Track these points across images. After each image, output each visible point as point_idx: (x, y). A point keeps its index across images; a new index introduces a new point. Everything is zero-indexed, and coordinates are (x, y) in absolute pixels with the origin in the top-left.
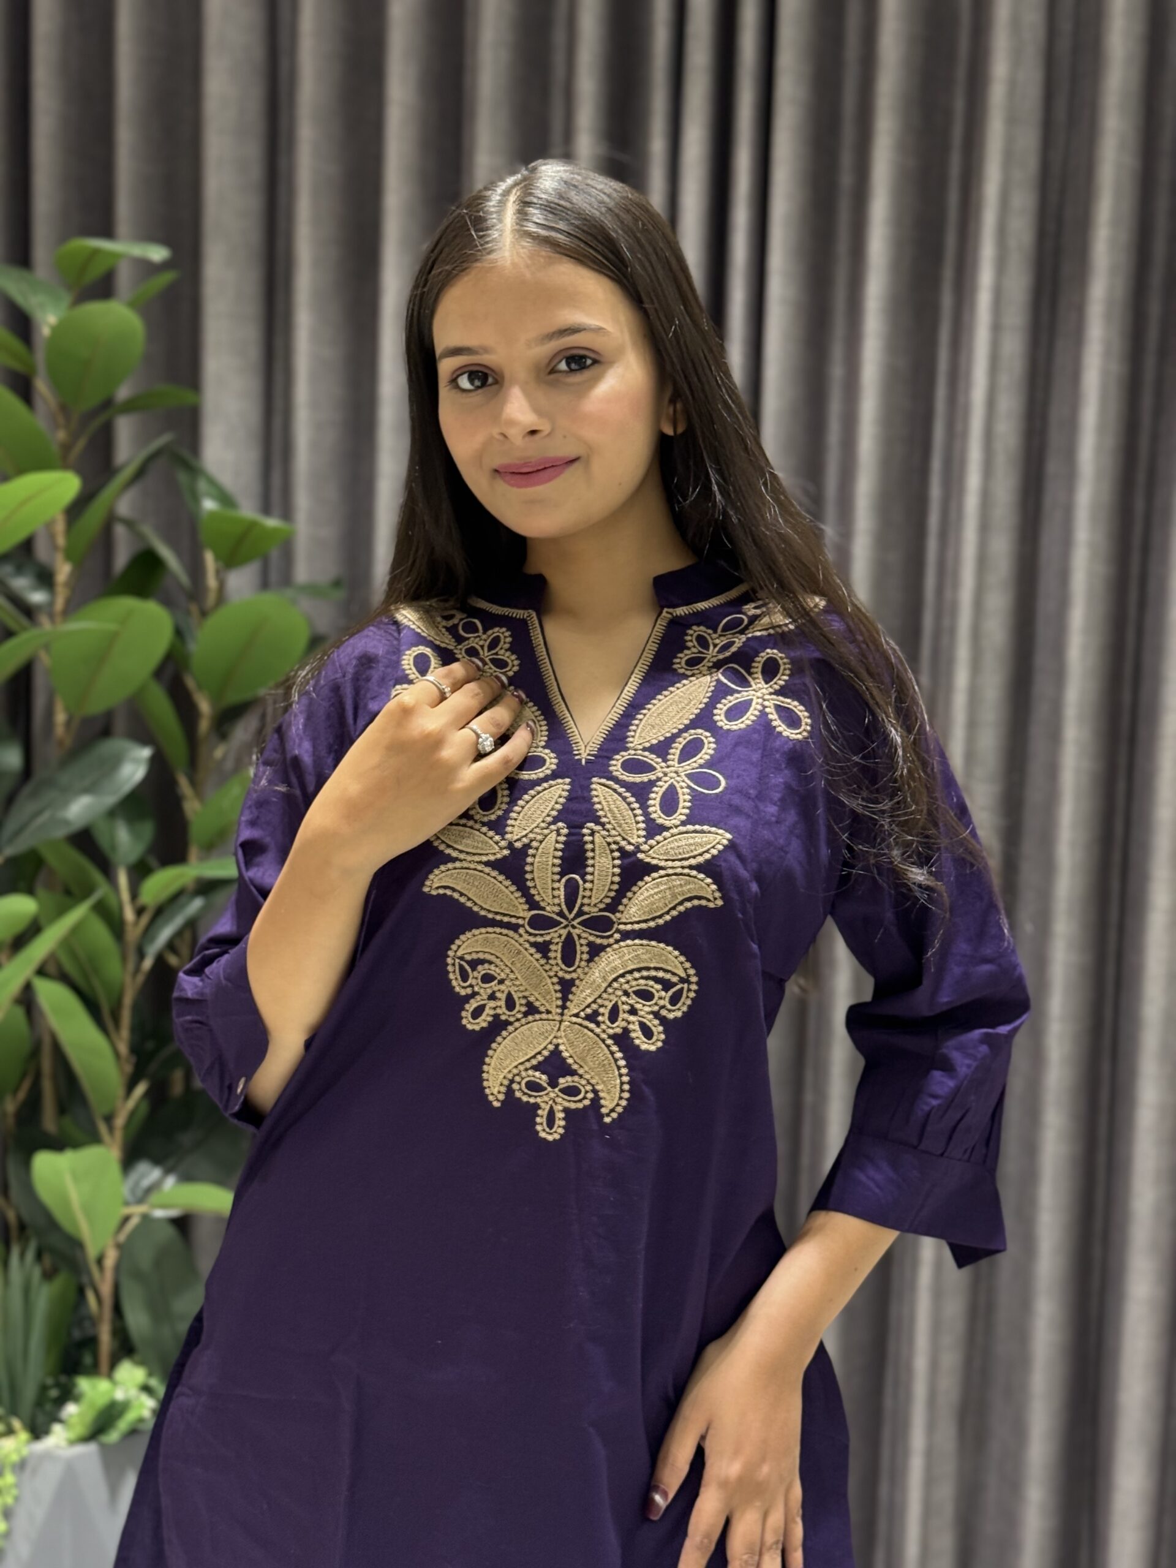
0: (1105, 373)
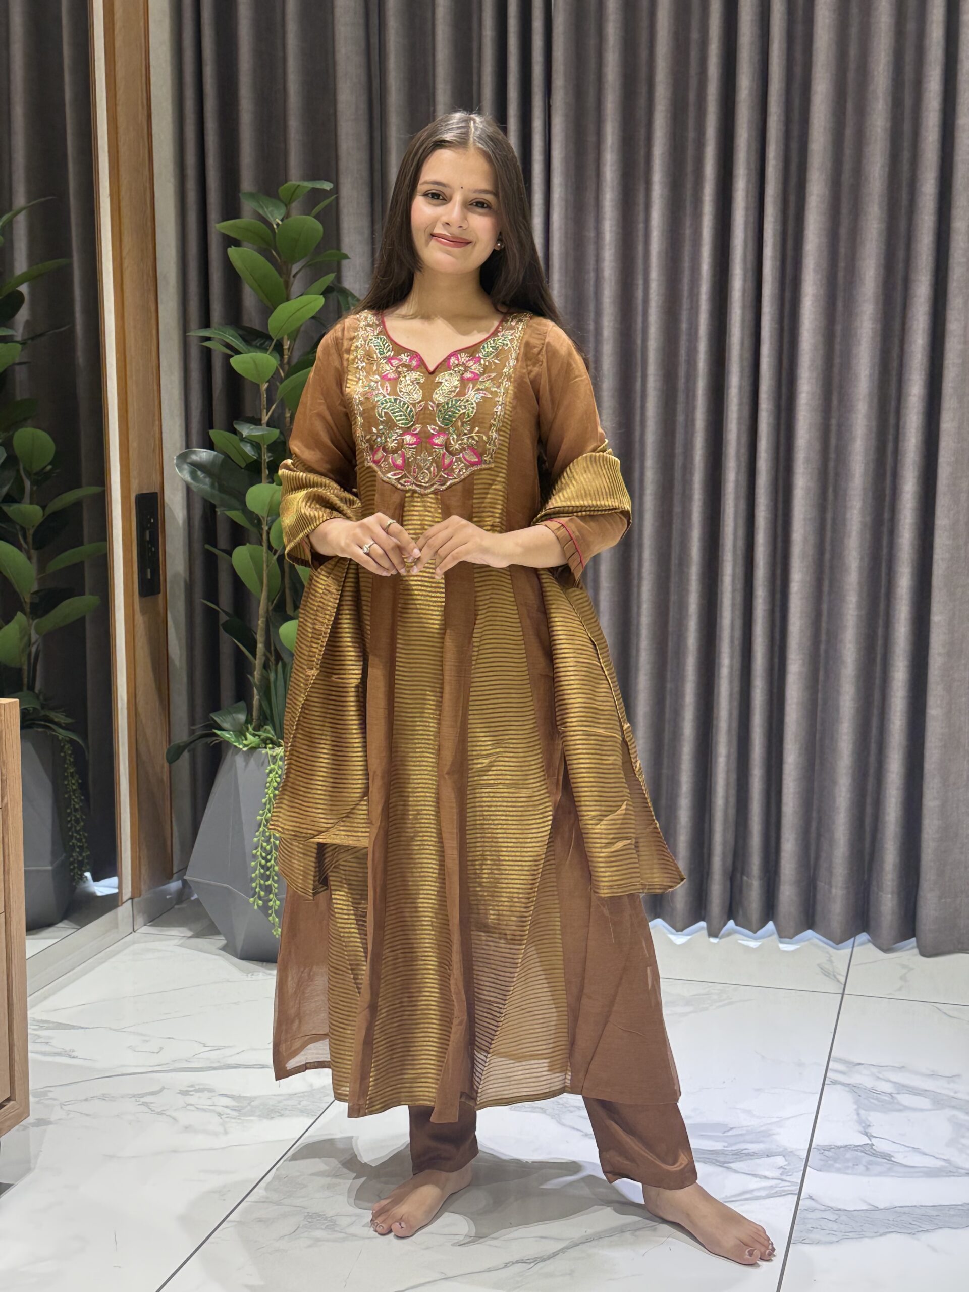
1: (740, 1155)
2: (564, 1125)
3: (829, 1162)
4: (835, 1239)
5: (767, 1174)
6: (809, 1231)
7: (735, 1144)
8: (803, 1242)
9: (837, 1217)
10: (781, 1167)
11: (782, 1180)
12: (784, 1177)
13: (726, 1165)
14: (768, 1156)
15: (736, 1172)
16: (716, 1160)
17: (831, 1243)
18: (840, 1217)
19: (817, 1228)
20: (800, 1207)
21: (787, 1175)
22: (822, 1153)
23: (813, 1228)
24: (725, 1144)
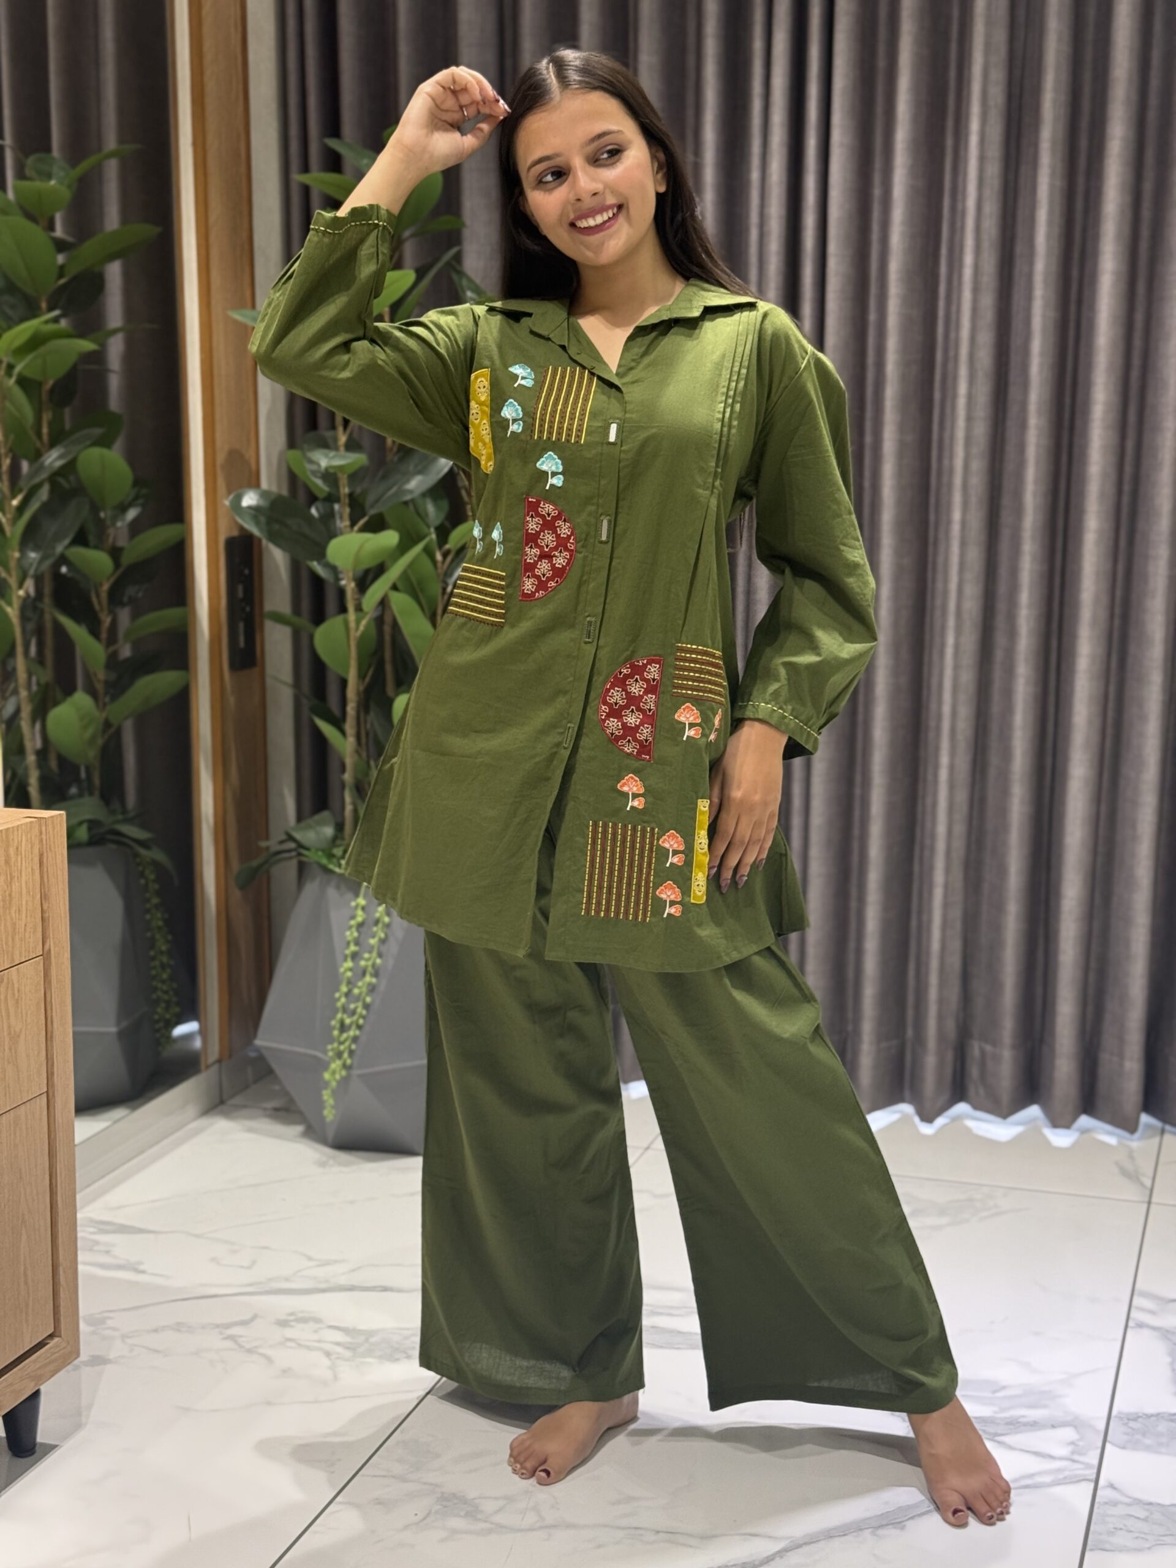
0: (1052, 186)
1: (1016, 1425)
4: (1147, 1545)
5: (1052, 1452)
6: (1110, 1533)
7: (1009, 1409)
8: (1103, 1548)
9: (1148, 1514)
10: (1073, 1443)
11: (1074, 1461)
12: (1075, 1457)
13: (997, 1438)
14: (1053, 1427)
15: (1010, 1448)
17: (1138, 1550)
18: (1151, 1514)
19: (1121, 1529)
20: (1097, 1500)
21: (1080, 1454)
22: (1126, 1424)
23: (1115, 1528)
24: (996, 1409)
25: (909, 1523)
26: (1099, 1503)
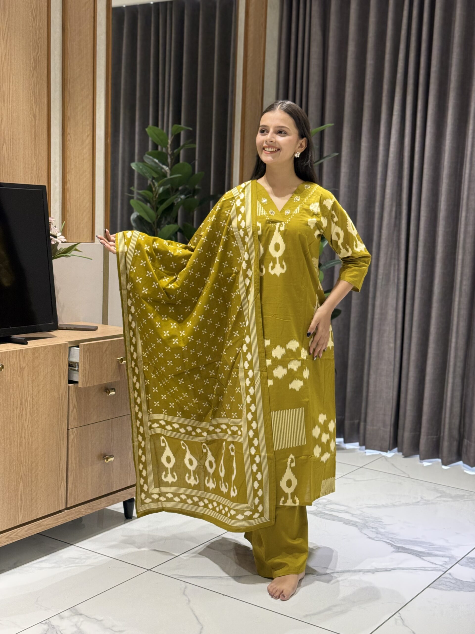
1: (429, 555)
2: (362, 532)
3: (469, 563)
4: (449, 589)
5: (437, 563)
6: (440, 585)
7: (432, 550)
8: (434, 588)
9: (455, 582)
10: (446, 562)
11: (442, 566)
12: (443, 565)
13: (422, 557)
14: (442, 557)
15: (424, 560)
16: (419, 555)
17: (445, 590)
18: (457, 582)
19: (444, 584)
20: (443, 576)
21: (446, 565)
22: (468, 560)
23: (442, 584)
24: (427, 550)
25: (376, 573)
26: (442, 577)
